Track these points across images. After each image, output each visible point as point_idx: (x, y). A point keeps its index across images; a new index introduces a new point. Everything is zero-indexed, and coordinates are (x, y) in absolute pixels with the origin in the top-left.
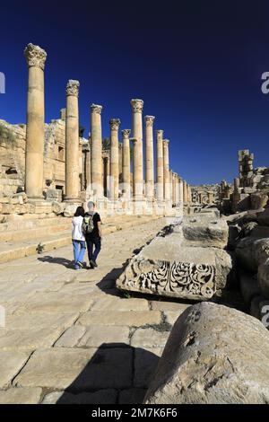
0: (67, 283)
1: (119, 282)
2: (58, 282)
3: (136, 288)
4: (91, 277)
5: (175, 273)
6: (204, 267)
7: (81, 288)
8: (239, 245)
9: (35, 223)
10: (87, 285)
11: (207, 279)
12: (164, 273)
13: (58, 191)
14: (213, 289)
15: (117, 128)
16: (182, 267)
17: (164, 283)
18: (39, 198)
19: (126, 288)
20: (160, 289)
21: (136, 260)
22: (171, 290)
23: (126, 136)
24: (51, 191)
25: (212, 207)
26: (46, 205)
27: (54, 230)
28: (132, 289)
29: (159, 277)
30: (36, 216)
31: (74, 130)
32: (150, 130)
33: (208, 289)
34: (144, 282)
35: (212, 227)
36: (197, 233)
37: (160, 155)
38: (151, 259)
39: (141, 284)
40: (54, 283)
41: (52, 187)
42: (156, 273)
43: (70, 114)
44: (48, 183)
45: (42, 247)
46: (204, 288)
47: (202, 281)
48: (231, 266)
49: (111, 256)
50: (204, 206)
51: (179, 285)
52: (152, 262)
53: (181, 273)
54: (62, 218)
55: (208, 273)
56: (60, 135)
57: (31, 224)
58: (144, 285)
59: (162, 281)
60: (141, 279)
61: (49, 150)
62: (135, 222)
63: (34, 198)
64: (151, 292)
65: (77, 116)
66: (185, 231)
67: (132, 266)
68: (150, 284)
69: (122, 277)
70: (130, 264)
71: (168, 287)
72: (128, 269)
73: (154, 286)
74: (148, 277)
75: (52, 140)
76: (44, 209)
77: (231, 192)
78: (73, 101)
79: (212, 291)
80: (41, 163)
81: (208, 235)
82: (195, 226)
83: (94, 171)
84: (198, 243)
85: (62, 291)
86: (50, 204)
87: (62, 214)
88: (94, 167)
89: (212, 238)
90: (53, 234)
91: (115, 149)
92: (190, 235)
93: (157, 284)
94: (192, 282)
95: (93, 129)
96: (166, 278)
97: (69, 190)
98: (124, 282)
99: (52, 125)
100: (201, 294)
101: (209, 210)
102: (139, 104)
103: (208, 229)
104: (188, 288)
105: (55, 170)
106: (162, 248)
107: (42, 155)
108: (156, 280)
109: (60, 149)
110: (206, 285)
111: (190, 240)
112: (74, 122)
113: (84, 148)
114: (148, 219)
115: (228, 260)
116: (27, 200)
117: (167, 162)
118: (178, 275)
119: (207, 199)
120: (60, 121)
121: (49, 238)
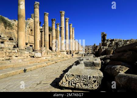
0: (38, 84)
1: (60, 83)
2: (34, 84)
3: (67, 86)
4: (48, 81)
5: (82, 79)
6: (94, 77)
7: (44, 86)
8: (105, 68)
9: (22, 60)
10: (46, 85)
11: (95, 81)
12: (78, 80)
13: (31, 47)
14: (97, 85)
15: (55, 22)
16: (85, 77)
17: (78, 84)
18: (23, 50)
19: (63, 86)
20: (77, 86)
21: (67, 75)
22: (81, 86)
23: (58, 26)
24: (28, 47)
25: (91, 54)
26: (27, 53)
27: (30, 63)
28: (66, 86)
29: (76, 81)
30: (23, 57)
31: (37, 22)
32: (67, 23)
33: (95, 85)
34: (70, 83)
35: (95, 62)
36: (89, 64)
37: (71, 34)
38: (73, 74)
39: (69, 84)
40: (33, 84)
41: (28, 45)
42: (75, 79)
43: (36, 16)
44: (27, 44)
45: (26, 70)
46: (94, 85)
47: (93, 82)
48: (103, 77)
49: (54, 73)
50: (88, 54)
51: (84, 84)
52: (73, 75)
53: (85, 79)
54: (33, 58)
55: (96, 79)
56: (31, 25)
57: (21, 61)
58: (70, 84)
59: (77, 83)
60: (69, 82)
61: (27, 31)
62: (62, 60)
63: (22, 50)
64: (73, 87)
65: (39, 17)
66: (85, 63)
67: (65, 77)
68: (73, 84)
69: (61, 81)
70: (65, 76)
71: (80, 85)
72: (64, 78)
73: (74, 85)
74: (72, 81)
75: (28, 26)
76: (26, 55)
77: (98, 48)
78: (37, 11)
79: (97, 86)
80: (24, 36)
81: (93, 65)
82: (88, 61)
83: (46, 39)
84: (89, 68)
85: (36, 87)
86: (28, 52)
87: (33, 57)
88: (46, 38)
89: (95, 66)
90: (30, 65)
91: (54, 31)
92: (86, 65)
93: (75, 84)
94: (89, 83)
95: (45, 23)
96: (79, 81)
97: (36, 47)
98: (62, 83)
99: (28, 21)
100: (93, 87)
101: (90, 55)
102: (63, 13)
103: (93, 62)
104: (88, 85)
105: (29, 39)
106: (77, 70)
107: (25, 33)
108: (75, 82)
109: (31, 30)
110: (95, 84)
111: (87, 66)
112: (38, 19)
113: (41, 30)
114: (67, 59)
115: (102, 74)
116: (19, 51)
117: (74, 36)
118: (84, 80)
119: (88, 51)
120: (31, 19)
121: (28, 66)
